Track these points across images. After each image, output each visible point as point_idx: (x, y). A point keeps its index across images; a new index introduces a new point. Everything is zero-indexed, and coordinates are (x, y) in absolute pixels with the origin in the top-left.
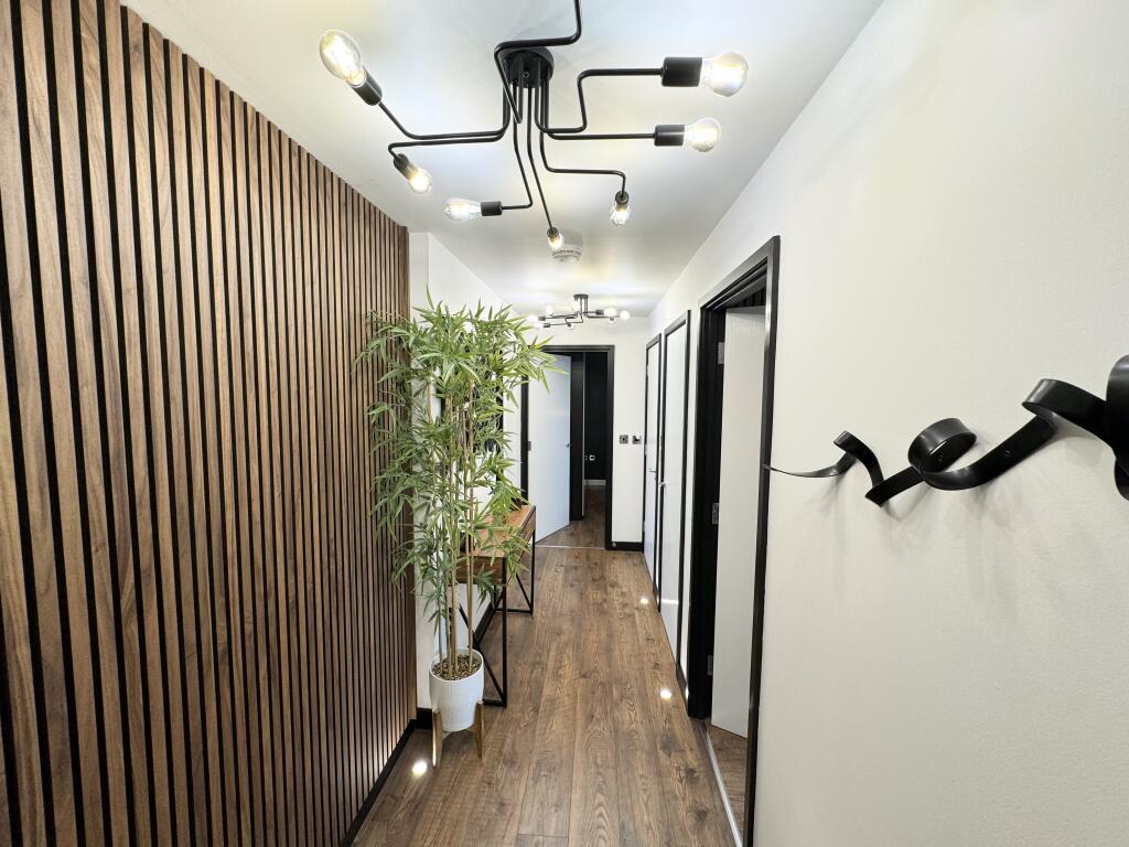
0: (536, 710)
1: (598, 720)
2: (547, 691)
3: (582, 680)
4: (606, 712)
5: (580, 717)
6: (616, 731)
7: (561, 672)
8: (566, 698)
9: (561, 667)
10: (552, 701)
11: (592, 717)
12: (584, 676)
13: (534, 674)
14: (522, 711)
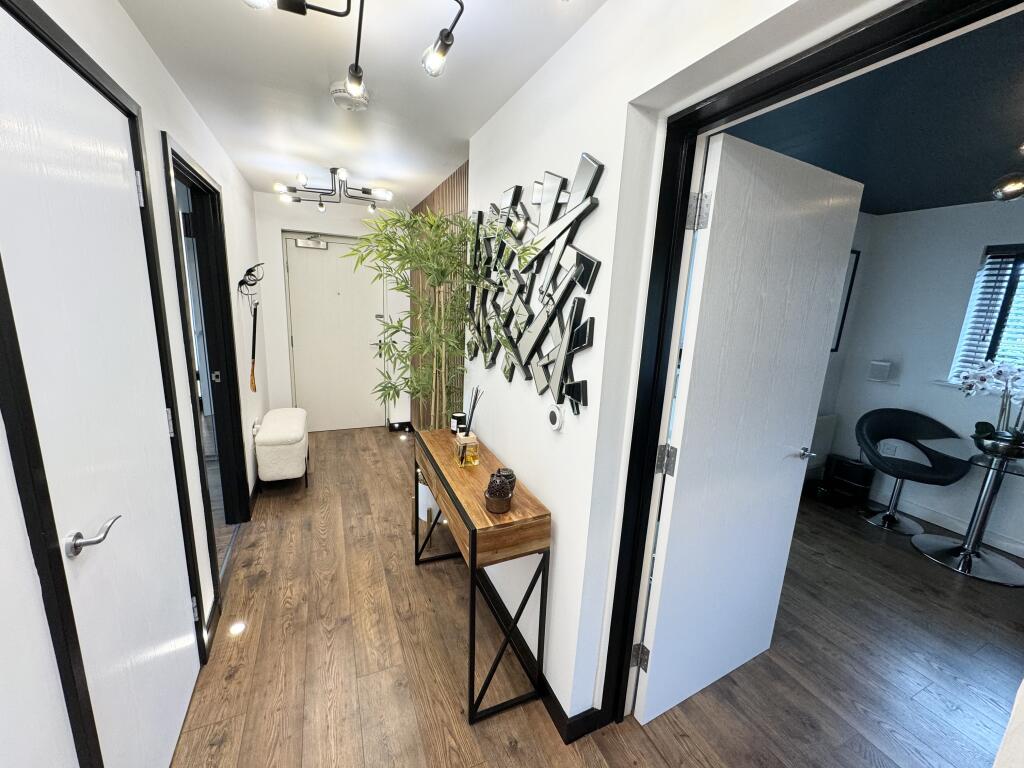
0: (388, 571)
1: (326, 579)
2: (384, 589)
3: (346, 613)
4: (318, 588)
5: (344, 577)
6: (309, 574)
7: (375, 617)
8: (361, 589)
9: (378, 622)
10: (375, 582)
11: (332, 580)
12: (344, 620)
13: (406, 603)
14: (400, 567)
